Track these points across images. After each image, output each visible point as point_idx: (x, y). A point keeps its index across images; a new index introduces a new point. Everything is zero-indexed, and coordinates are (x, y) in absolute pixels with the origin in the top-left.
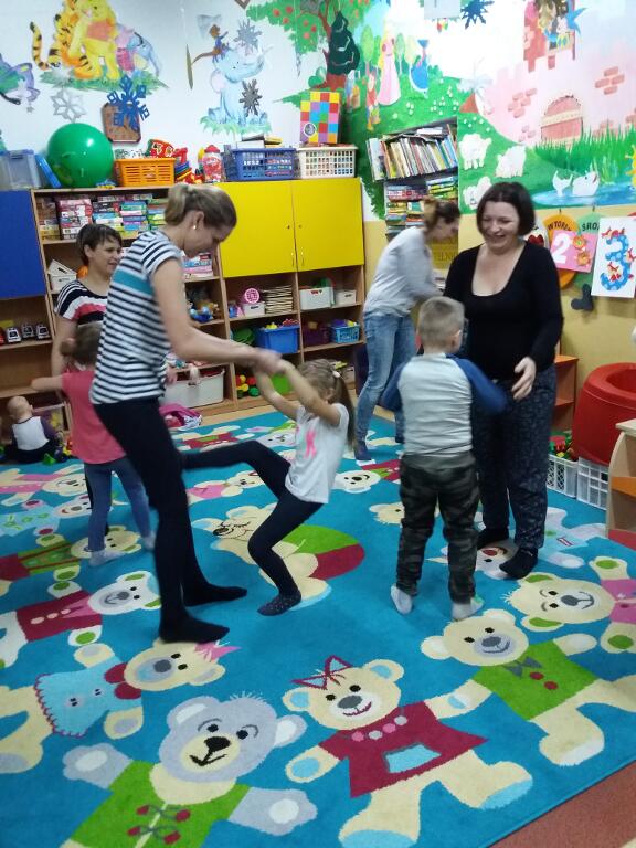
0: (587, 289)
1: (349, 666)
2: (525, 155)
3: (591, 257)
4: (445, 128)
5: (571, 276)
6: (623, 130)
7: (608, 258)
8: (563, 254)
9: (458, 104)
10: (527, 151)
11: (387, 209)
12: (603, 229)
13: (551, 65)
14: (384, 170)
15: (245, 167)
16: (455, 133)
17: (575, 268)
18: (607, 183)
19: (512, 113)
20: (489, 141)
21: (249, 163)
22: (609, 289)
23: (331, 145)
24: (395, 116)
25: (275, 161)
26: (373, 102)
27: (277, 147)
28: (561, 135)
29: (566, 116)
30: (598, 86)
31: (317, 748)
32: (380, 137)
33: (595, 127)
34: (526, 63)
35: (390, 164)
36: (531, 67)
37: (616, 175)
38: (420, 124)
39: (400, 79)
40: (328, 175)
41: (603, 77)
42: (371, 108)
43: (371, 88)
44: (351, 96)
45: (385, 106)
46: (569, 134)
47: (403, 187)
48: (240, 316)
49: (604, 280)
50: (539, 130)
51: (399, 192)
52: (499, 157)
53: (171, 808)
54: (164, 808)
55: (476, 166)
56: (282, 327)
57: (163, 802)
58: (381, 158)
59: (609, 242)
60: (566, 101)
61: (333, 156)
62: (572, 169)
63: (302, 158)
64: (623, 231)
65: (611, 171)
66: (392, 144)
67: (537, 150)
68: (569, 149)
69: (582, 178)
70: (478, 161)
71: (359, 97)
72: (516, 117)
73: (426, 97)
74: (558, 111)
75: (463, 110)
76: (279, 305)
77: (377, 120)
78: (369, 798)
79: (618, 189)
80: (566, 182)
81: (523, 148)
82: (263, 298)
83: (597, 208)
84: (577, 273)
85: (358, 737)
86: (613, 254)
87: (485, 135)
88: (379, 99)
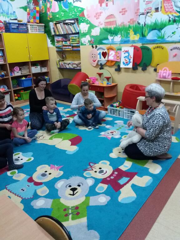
0: (119, 66)
1: (95, 164)
2: (100, 30)
3: (120, 57)
4: (75, 21)
5: (114, 63)
6: (127, 25)
7: (124, 58)
8: (113, 57)
9: (78, 14)
10: (100, 29)
11: (56, 43)
12: (123, 50)
13: (107, 6)
14: (55, 32)
15: (12, 28)
16: (78, 23)
17: (116, 60)
18: (123, 38)
19: (95, 18)
20: (89, 25)
21: (13, 27)
22: (125, 65)
23: (37, 23)
24: (57, 16)
25: (21, 27)
26: (49, 11)
27: (21, 22)
28: (110, 25)
29: (111, 20)
30: (120, 12)
31: (100, 184)
32: (53, 22)
33: (120, 23)
34: (99, 4)
35: (57, 30)
36: (101, 5)
37: (126, 36)
38: (66, 19)
39: (59, 5)
40: (37, 32)
41: (122, 10)
42: (49, 13)
43: (48, 7)
44: (41, 9)
45: (53, 13)
46: (113, 25)
47: (61, 37)
48: (13, 75)
49: (124, 63)
50: (104, 23)
51: (60, 39)
52: (92, 30)
53: (72, 207)
54: (70, 208)
55: (85, 32)
56: (27, 79)
57: (69, 207)
58: (54, 28)
59: (125, 54)
60: (111, 16)
61: (38, 27)
62: (114, 34)
63: (29, 26)
64: (128, 51)
65: (124, 35)
66: (57, 25)
67: (103, 29)
68: (113, 29)
69: (116, 37)
70: (86, 31)
71: (44, 9)
72: (97, 19)
73: (68, 11)
74: (109, 18)
75: (80, 16)
76: (25, 72)
77: (51, 17)
78: (120, 191)
79: (126, 40)
80: (112, 38)
81: (99, 28)
82: (20, 69)
83: (121, 45)
84: (116, 61)
85: (108, 179)
86: (126, 57)
87: (87, 24)
88: (51, 10)
